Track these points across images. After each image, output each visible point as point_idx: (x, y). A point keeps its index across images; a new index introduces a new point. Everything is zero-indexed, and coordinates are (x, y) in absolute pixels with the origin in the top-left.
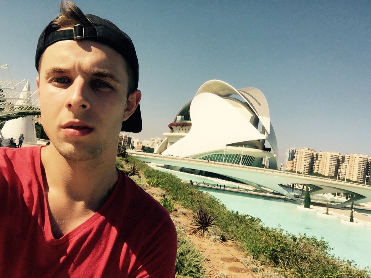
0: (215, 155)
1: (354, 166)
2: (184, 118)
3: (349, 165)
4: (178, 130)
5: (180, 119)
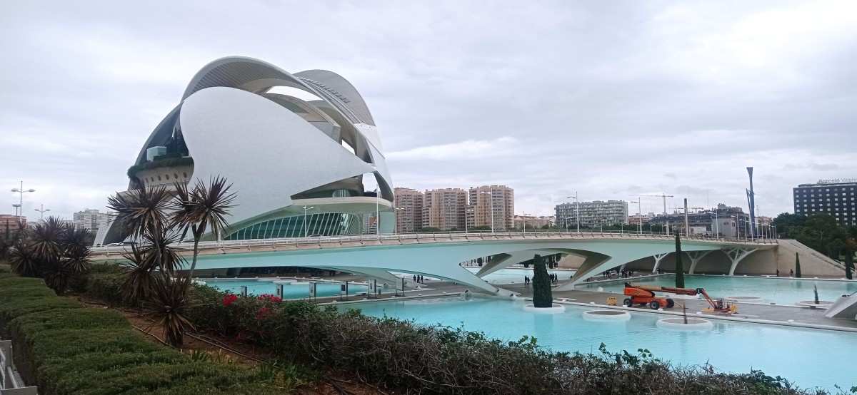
0: (264, 224)
1: (485, 207)
2: (165, 152)
3: (478, 205)
4: (156, 179)
5: (156, 154)
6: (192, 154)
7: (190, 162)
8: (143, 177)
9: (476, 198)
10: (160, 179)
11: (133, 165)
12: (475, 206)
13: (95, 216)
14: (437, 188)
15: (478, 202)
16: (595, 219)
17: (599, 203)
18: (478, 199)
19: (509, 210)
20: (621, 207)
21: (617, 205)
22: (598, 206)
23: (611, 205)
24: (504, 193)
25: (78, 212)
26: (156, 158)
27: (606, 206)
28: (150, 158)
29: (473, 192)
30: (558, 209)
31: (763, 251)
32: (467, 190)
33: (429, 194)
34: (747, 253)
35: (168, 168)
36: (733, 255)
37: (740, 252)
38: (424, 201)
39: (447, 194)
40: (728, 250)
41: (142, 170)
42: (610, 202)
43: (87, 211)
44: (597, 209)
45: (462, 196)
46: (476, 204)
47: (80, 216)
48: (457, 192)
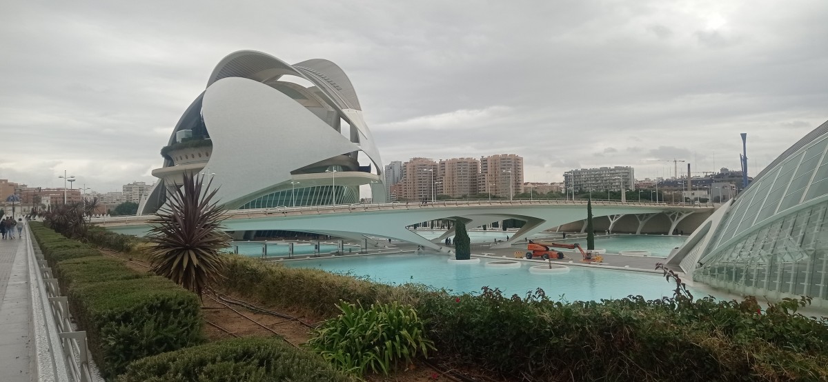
1: (496, 175)
2: (191, 134)
3: (489, 174)
4: (184, 158)
5: (184, 137)
6: (212, 138)
7: (210, 144)
8: (174, 155)
9: (486, 167)
10: (187, 158)
11: (167, 145)
12: (486, 175)
13: (142, 188)
14: (450, 158)
15: (489, 170)
16: (602, 185)
17: (606, 169)
18: (489, 168)
19: (519, 178)
20: (627, 173)
21: (623, 171)
22: (604, 172)
23: (617, 171)
24: (513, 161)
25: (126, 184)
26: (183, 140)
27: (612, 172)
28: (179, 140)
29: (484, 161)
30: (566, 176)
31: (698, 213)
32: (478, 159)
33: (443, 164)
34: (685, 216)
35: (193, 149)
36: (673, 217)
37: (680, 214)
38: (438, 170)
39: (460, 163)
40: (670, 213)
41: (172, 150)
42: (617, 168)
43: (135, 184)
44: (603, 175)
45: (474, 164)
46: (487, 172)
47: (128, 188)
48: (469, 161)
